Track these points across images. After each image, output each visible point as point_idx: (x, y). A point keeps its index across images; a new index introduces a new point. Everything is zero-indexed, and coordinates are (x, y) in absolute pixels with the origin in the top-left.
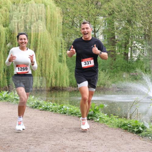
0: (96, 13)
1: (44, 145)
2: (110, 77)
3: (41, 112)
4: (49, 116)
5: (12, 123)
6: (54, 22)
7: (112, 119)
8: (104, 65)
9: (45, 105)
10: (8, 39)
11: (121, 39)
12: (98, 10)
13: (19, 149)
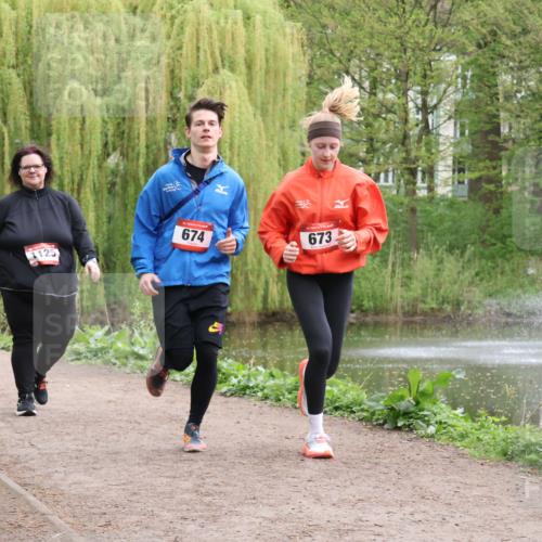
0: (431, 42)
1: (235, 519)
2: (477, 274)
3: (226, 402)
4: (252, 417)
5: (122, 438)
6: (276, 76)
7: (482, 426)
8: (457, 232)
9: (240, 377)
10: (110, 139)
11: (522, 136)
12: (440, 30)
13: (145, 532)
